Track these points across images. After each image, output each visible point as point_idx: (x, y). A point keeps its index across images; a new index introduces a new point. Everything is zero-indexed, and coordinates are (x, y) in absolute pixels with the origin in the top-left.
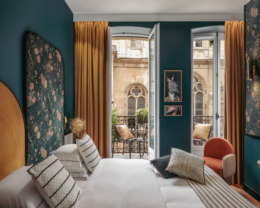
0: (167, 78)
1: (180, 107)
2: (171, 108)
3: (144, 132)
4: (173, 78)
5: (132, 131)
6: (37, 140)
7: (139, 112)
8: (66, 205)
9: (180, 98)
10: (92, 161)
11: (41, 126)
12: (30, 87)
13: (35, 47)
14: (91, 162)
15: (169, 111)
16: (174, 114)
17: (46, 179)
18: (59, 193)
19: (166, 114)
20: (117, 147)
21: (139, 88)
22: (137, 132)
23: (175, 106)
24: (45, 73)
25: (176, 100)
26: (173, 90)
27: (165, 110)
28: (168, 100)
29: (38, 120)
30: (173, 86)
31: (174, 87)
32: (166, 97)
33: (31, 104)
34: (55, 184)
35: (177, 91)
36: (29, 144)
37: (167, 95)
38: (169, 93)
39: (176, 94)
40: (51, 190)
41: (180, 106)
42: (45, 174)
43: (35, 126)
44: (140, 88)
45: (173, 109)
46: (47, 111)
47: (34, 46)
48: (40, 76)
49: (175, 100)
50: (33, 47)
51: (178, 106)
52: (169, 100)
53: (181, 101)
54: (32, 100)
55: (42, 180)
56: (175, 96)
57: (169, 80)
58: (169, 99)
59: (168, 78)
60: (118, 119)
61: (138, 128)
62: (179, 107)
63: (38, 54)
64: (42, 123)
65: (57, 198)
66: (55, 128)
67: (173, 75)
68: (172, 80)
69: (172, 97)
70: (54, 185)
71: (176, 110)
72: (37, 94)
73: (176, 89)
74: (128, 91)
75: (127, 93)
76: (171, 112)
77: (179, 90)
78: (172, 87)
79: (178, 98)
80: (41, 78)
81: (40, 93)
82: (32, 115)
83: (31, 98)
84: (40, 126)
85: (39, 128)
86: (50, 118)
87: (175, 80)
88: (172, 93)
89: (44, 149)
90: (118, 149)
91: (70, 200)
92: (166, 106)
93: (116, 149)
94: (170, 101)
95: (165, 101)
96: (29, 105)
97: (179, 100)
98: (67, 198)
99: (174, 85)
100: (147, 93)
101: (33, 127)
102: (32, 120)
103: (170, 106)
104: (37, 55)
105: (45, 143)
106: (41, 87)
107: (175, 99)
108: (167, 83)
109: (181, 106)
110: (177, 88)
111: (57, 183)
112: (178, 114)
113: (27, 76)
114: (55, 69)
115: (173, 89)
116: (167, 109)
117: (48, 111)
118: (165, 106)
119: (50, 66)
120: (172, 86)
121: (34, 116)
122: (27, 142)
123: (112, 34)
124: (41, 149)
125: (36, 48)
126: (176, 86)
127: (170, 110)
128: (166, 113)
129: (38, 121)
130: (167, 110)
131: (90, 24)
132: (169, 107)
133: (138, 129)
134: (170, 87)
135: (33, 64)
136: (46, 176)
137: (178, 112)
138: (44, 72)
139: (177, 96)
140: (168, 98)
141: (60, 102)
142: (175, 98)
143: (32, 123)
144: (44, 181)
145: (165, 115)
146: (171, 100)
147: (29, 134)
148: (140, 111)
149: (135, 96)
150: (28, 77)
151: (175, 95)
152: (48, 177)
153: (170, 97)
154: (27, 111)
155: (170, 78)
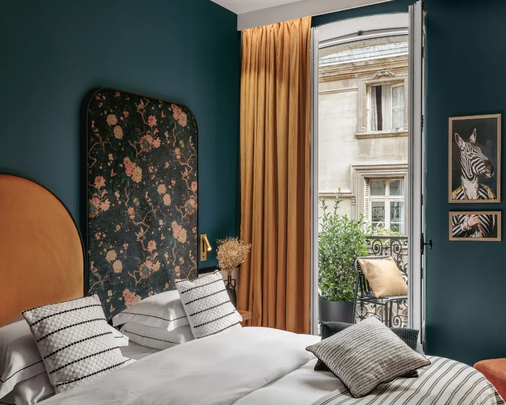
0: (458, 140)
1: (496, 216)
2: (470, 220)
4: (473, 138)
6: (112, 275)
8: (68, 375)
9: (495, 192)
10: (201, 325)
11: (124, 250)
12: (95, 183)
13: (109, 113)
14: (199, 326)
15: (462, 226)
16: (477, 236)
17: (46, 330)
18: (60, 356)
19: (454, 236)
23: (479, 213)
24: (137, 154)
25: (483, 198)
26: (474, 171)
27: (451, 224)
28: (459, 199)
29: (117, 240)
30: (474, 158)
31: (477, 162)
32: (454, 189)
33: (97, 212)
34: (58, 341)
35: (486, 172)
36: (92, 281)
37: (457, 184)
38: (462, 177)
39: (483, 181)
40: (49, 349)
41: (493, 213)
42: (46, 323)
43: (108, 250)
45: (474, 223)
46: (142, 225)
47: (106, 112)
48: (122, 162)
49: (481, 197)
50: (104, 114)
51: (489, 213)
52: (463, 197)
53: (498, 200)
54: (101, 205)
55: (39, 330)
56: (480, 187)
57: (462, 144)
58: (463, 194)
59: (460, 138)
62: (491, 216)
63: (118, 124)
64: (126, 246)
65: (55, 362)
66: (166, 256)
67: (475, 130)
68: (472, 143)
69: (471, 189)
70: (55, 342)
71: (482, 223)
72: (114, 195)
73: (482, 166)
76: (469, 228)
77: (493, 170)
78: (472, 162)
79: (489, 191)
80: (124, 165)
81: (121, 192)
82: (100, 231)
83: (98, 203)
84: (121, 252)
85: (119, 254)
86: (149, 237)
87: (480, 142)
88: (471, 180)
89: (134, 293)
91: (77, 371)
92: (455, 214)
94: (466, 201)
95: (450, 201)
96: (94, 214)
97: (492, 198)
98: (72, 367)
99: (477, 157)
101: (104, 253)
102: (100, 241)
103: (464, 213)
104: (113, 126)
105: (137, 282)
106: (126, 182)
107: (481, 194)
108: (457, 151)
109: (499, 214)
110: (487, 163)
111: (61, 339)
112: (489, 237)
113: (88, 165)
114: (166, 143)
115: (473, 167)
116: (458, 222)
117: (145, 225)
118: (452, 214)
119: (151, 139)
120: (471, 158)
121: (106, 233)
122: (88, 276)
123: (321, 42)
124: (124, 292)
125: (110, 116)
126: (483, 157)
127: (465, 224)
128: (453, 232)
129: (116, 242)
130: (456, 225)
131: (272, 30)
132: (464, 216)
134: (464, 163)
135: (103, 144)
136: (47, 326)
137: (490, 231)
138: (135, 154)
139: (485, 187)
140: (459, 191)
141: (183, 205)
142: (479, 192)
143: (99, 246)
144: (42, 332)
145: (451, 239)
146: (470, 198)
147: (92, 263)
150: (91, 167)
151: (479, 182)
152: (49, 328)
153: (465, 189)
154: (89, 225)
155: (466, 139)
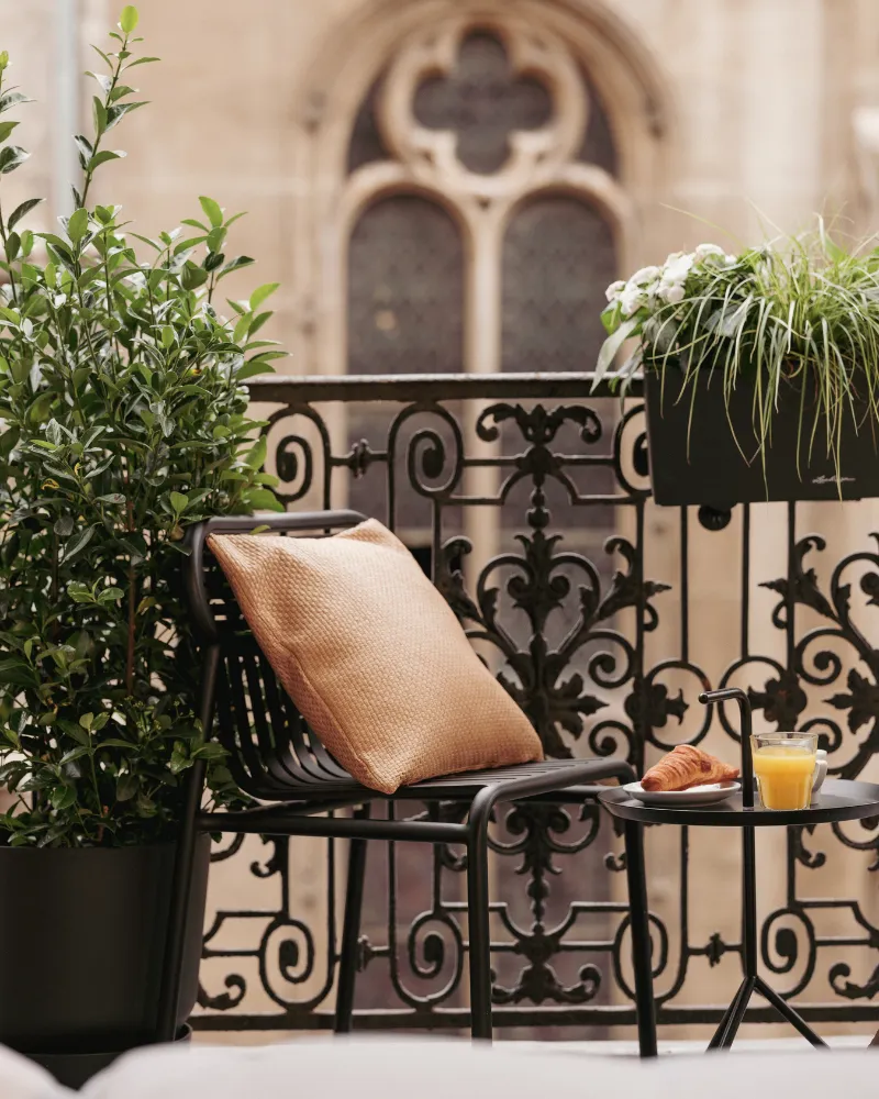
3: (746, 658)
5: (538, 646)
7: (674, 294)
20: (282, 918)
21: (526, 55)
22: (636, 656)
44: (539, 44)
60: (300, 425)
61: (652, 589)
74: (347, 94)
75: (337, 133)
90: (288, 953)
93: (260, 954)
100: (657, 132)
133: (642, 606)
148: (693, 286)
149: (450, 178)
